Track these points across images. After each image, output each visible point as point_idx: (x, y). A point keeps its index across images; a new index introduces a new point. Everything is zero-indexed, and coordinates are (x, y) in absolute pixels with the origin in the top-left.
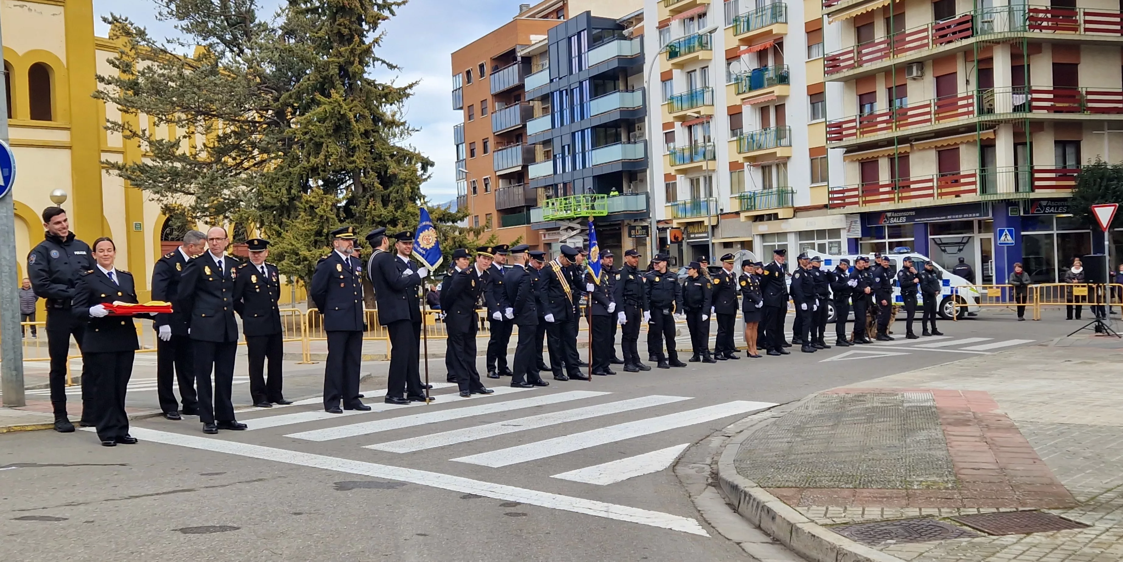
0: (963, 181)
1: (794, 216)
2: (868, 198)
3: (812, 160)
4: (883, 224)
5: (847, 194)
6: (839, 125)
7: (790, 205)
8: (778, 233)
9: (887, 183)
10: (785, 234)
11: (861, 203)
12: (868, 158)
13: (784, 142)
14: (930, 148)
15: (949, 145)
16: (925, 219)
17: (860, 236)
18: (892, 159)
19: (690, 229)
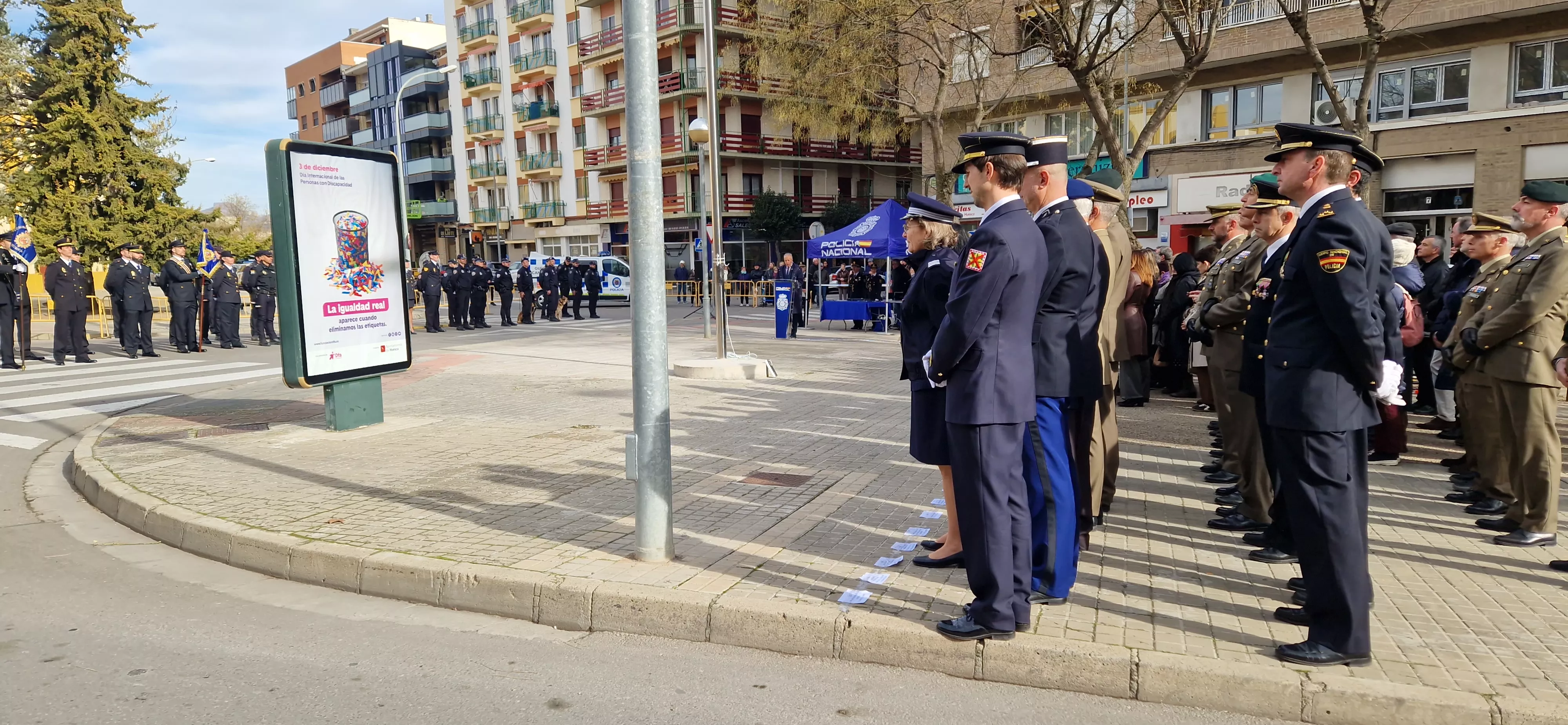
0: (678, 201)
1: (565, 224)
2: (615, 212)
3: (577, 179)
5: (601, 208)
6: (594, 153)
7: (562, 215)
8: (553, 237)
10: (558, 238)
11: (610, 215)
12: (615, 180)
13: (556, 164)
15: (669, 173)
17: (611, 242)
19: (489, 232)
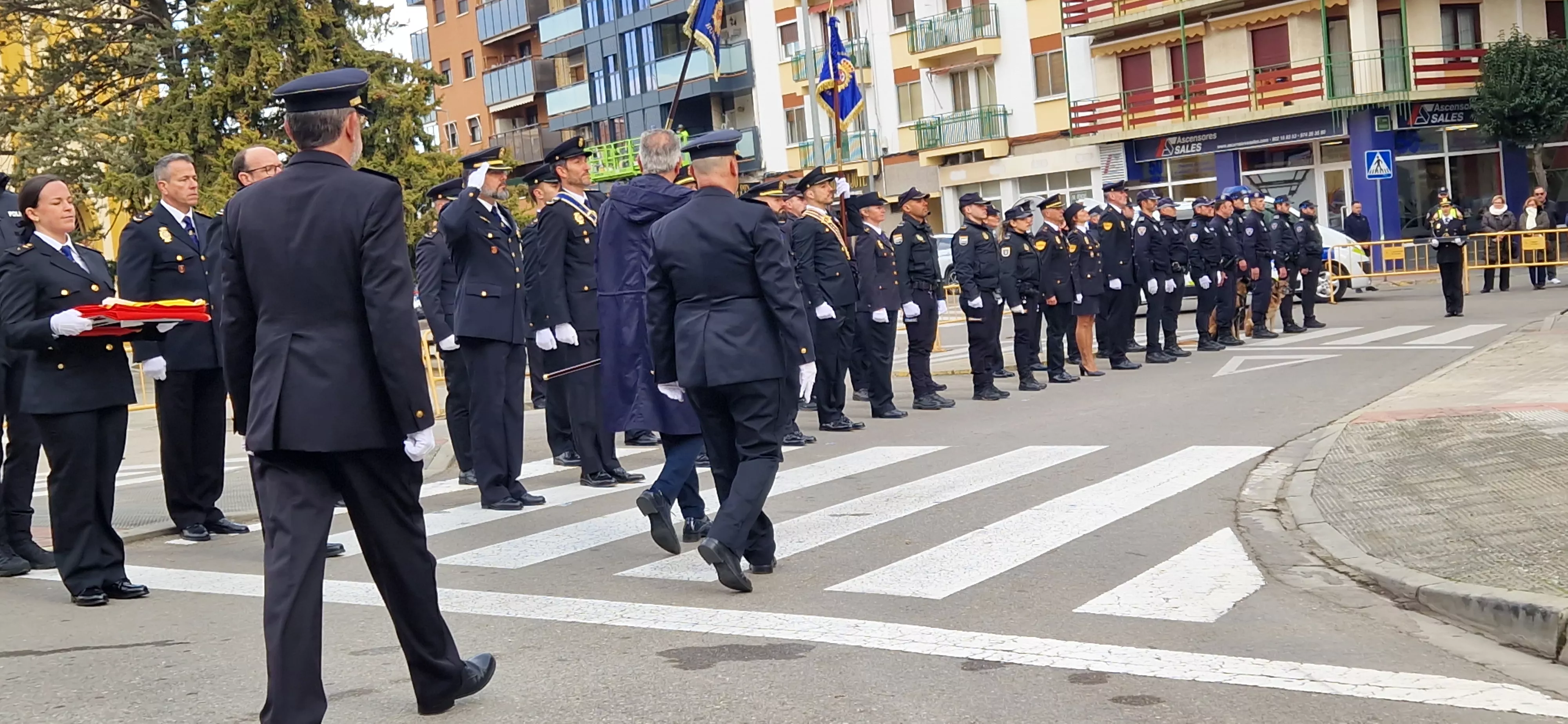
0: (1295, 77)
1: (1010, 153)
2: (1138, 116)
3: (1036, 58)
4: (1164, 157)
5: (1098, 111)
7: (1002, 134)
8: (982, 183)
9: (1167, 88)
10: (997, 183)
11: (1125, 123)
12: (1132, 49)
13: (988, 30)
14: (1238, 27)
15: (1270, 20)
16: (1235, 145)
17: (1126, 179)
18: (1174, 50)
